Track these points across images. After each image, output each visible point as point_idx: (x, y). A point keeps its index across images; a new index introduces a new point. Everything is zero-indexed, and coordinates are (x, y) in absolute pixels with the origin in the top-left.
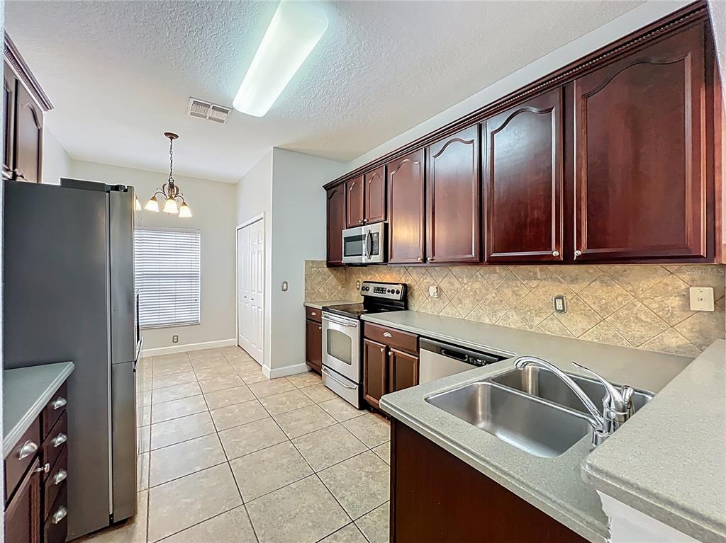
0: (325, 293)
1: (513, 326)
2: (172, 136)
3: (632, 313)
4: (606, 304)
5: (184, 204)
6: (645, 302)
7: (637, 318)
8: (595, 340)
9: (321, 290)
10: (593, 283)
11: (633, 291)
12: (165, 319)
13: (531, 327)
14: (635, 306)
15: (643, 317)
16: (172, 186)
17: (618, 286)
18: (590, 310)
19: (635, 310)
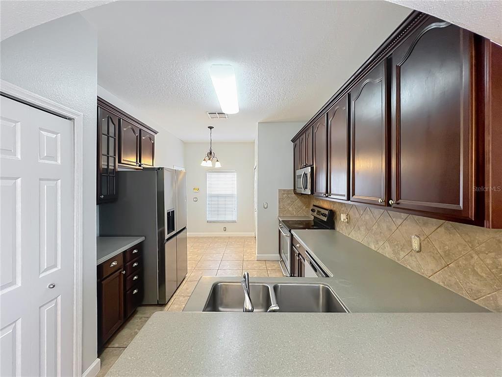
0: (293, 211)
1: (387, 256)
2: (211, 128)
3: (470, 264)
4: (449, 250)
5: (217, 161)
6: (481, 255)
7: (474, 270)
8: (441, 284)
9: (290, 209)
10: (439, 229)
11: (470, 242)
12: (221, 218)
13: (398, 260)
14: (472, 257)
15: (479, 270)
16: (211, 153)
17: (458, 235)
18: (437, 254)
19: (473, 261)
